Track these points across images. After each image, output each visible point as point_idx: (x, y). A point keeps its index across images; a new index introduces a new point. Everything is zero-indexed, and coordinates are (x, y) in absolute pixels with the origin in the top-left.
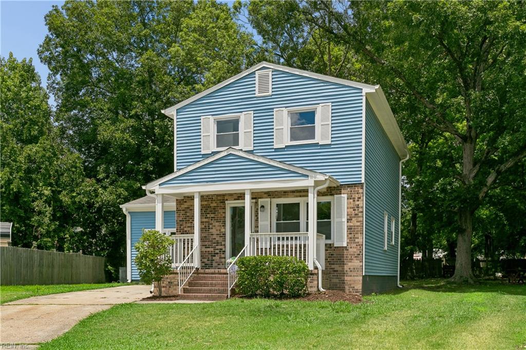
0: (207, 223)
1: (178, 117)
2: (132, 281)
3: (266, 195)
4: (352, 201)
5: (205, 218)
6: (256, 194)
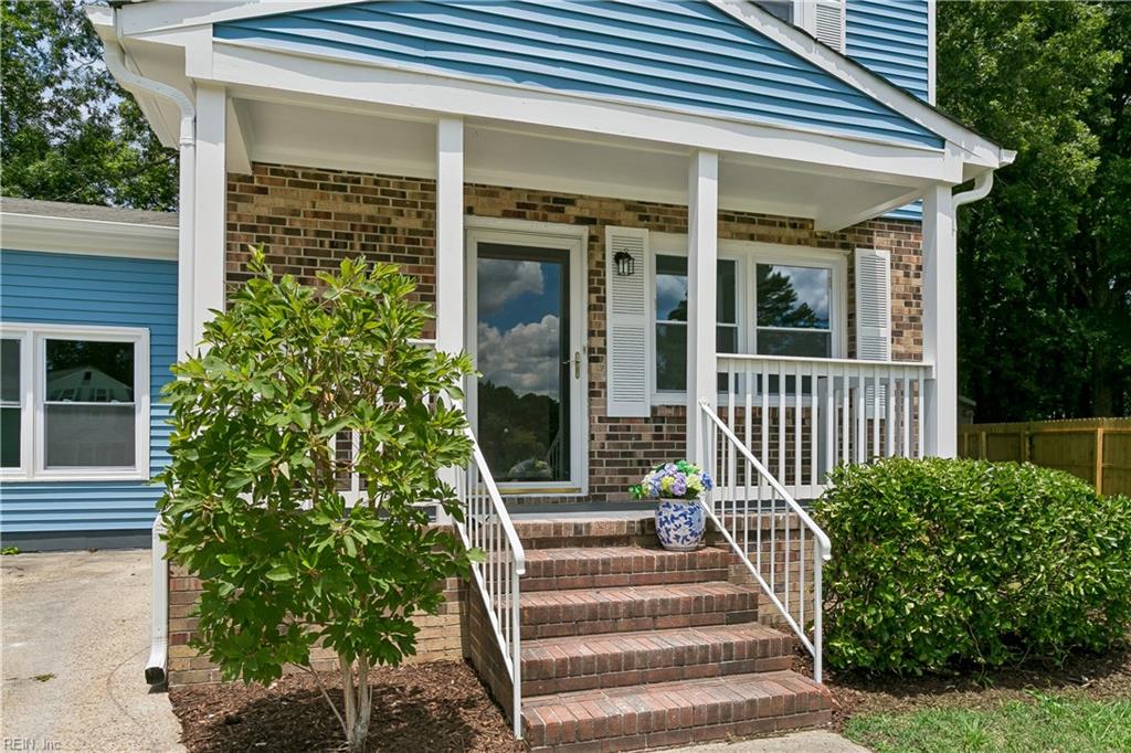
3: (630, 215)
6: (595, 205)
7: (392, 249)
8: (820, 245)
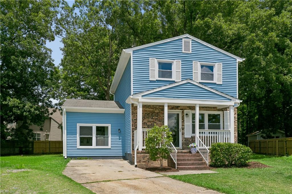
0: (153, 122)
1: (134, 55)
2: (67, 157)
3: (188, 108)
5: (152, 119)
6: (183, 107)
7: (155, 115)
8: (218, 111)
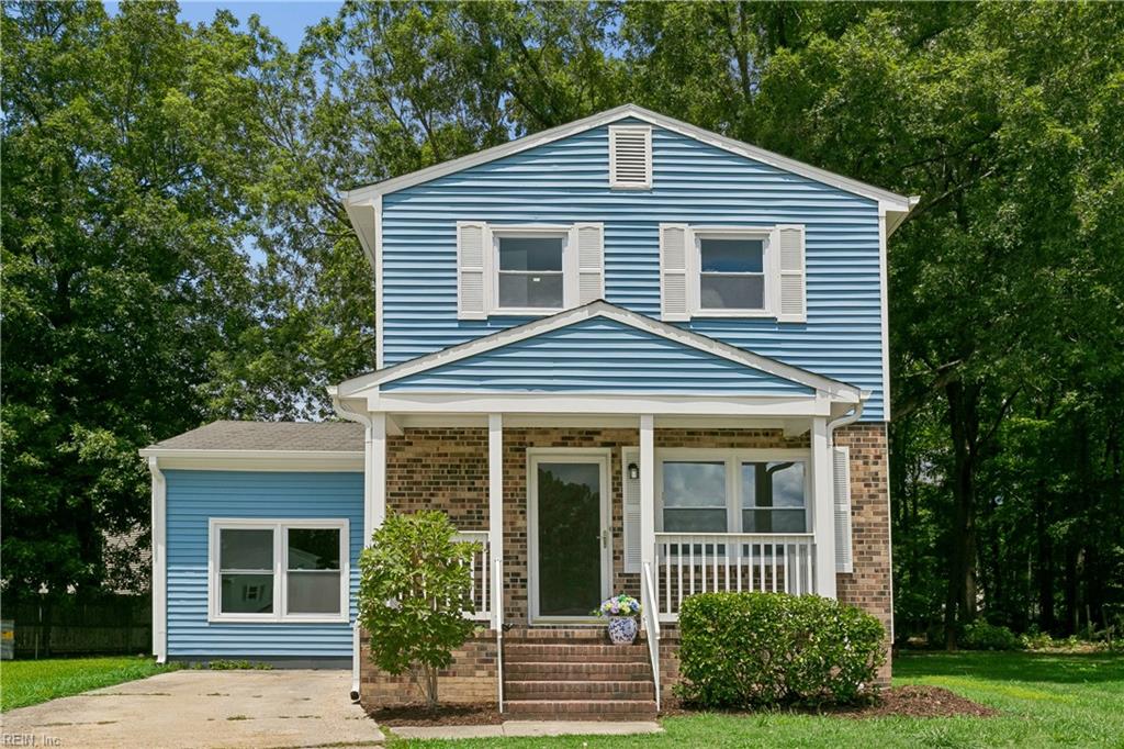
0: (475, 505)
1: (386, 215)
2: (169, 658)
4: (860, 462)
5: (469, 489)
6: (615, 433)
